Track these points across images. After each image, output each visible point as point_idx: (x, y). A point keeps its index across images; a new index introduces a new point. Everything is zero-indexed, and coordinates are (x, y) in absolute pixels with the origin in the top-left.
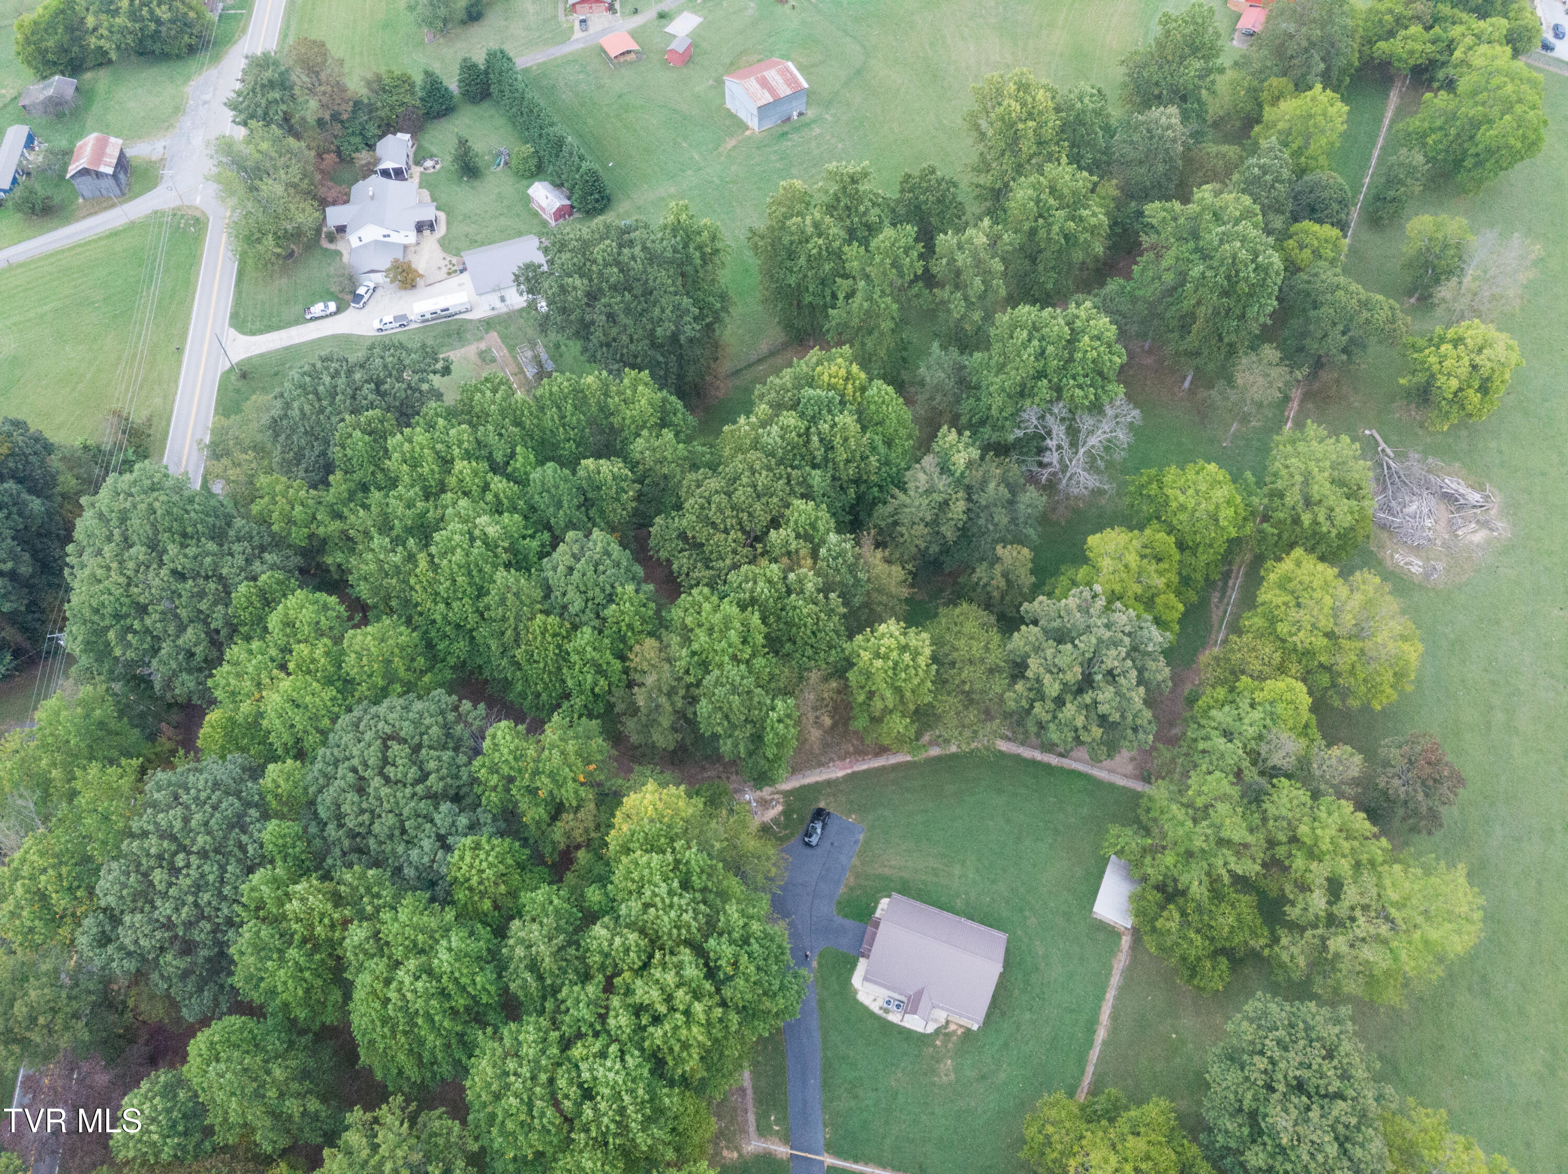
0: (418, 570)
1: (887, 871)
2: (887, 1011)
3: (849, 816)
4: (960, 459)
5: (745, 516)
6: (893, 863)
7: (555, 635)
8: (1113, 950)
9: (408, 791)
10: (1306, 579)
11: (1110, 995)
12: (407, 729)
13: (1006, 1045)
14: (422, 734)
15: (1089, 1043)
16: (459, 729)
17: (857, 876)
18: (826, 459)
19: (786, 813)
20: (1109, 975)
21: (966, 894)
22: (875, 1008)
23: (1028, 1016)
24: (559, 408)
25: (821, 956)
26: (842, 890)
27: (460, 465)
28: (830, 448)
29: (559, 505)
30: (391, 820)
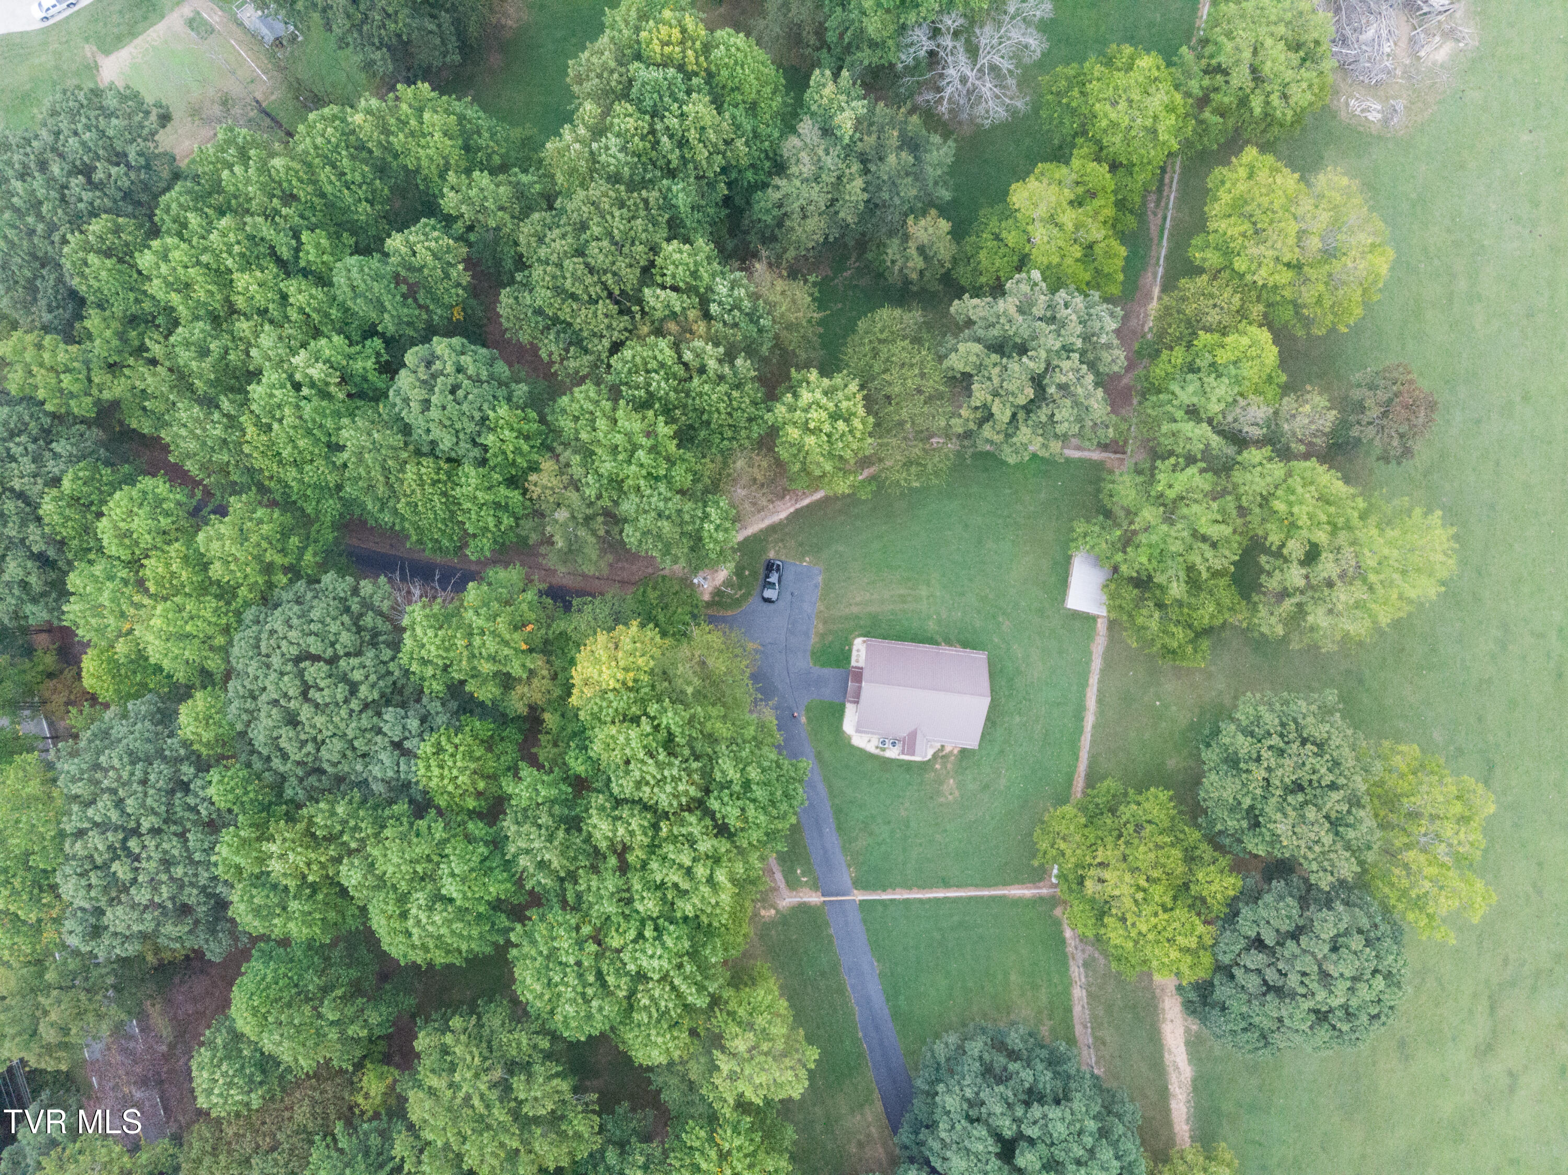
0: (248, 437)
1: (855, 610)
2: (883, 750)
3: (802, 560)
4: (845, 122)
5: (609, 279)
6: (858, 599)
7: (434, 483)
8: (1090, 636)
9: (344, 713)
10: (1265, 201)
11: (1094, 680)
12: (315, 646)
13: (1002, 752)
14: (333, 644)
15: (1080, 730)
16: (369, 620)
17: (825, 622)
18: (684, 160)
19: (739, 572)
20: (1088, 663)
21: (938, 614)
22: (871, 748)
23: (1017, 719)
24: (334, 167)
25: (808, 709)
26: (814, 639)
27: (242, 280)
28: (682, 143)
29: (382, 309)
30: (338, 745)
